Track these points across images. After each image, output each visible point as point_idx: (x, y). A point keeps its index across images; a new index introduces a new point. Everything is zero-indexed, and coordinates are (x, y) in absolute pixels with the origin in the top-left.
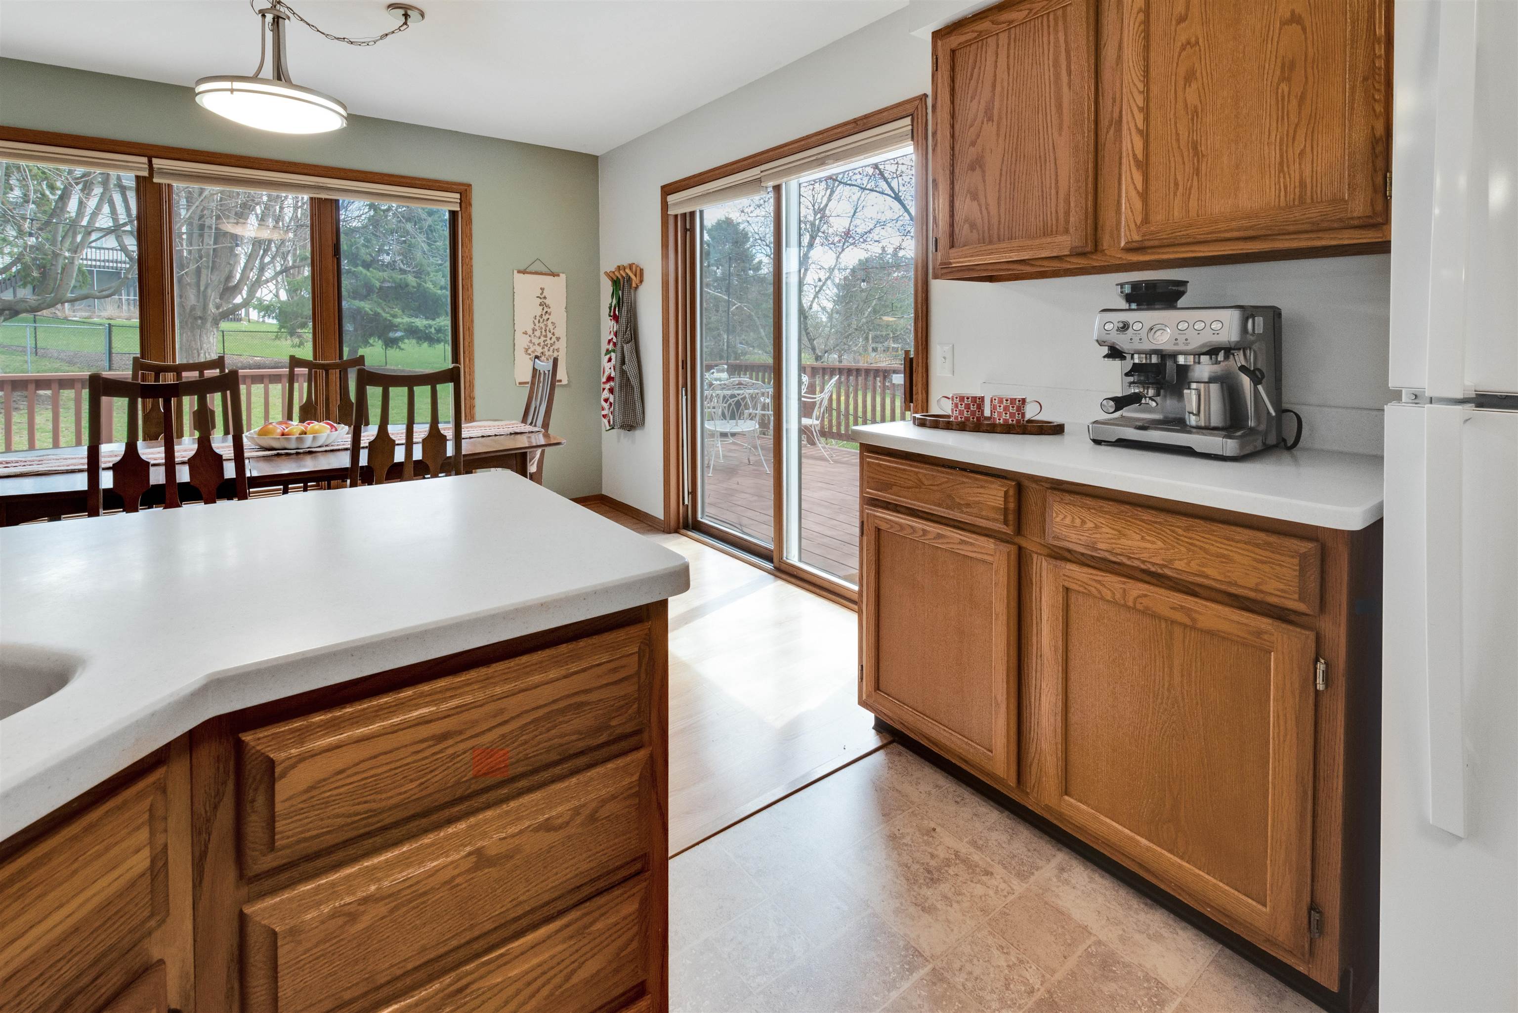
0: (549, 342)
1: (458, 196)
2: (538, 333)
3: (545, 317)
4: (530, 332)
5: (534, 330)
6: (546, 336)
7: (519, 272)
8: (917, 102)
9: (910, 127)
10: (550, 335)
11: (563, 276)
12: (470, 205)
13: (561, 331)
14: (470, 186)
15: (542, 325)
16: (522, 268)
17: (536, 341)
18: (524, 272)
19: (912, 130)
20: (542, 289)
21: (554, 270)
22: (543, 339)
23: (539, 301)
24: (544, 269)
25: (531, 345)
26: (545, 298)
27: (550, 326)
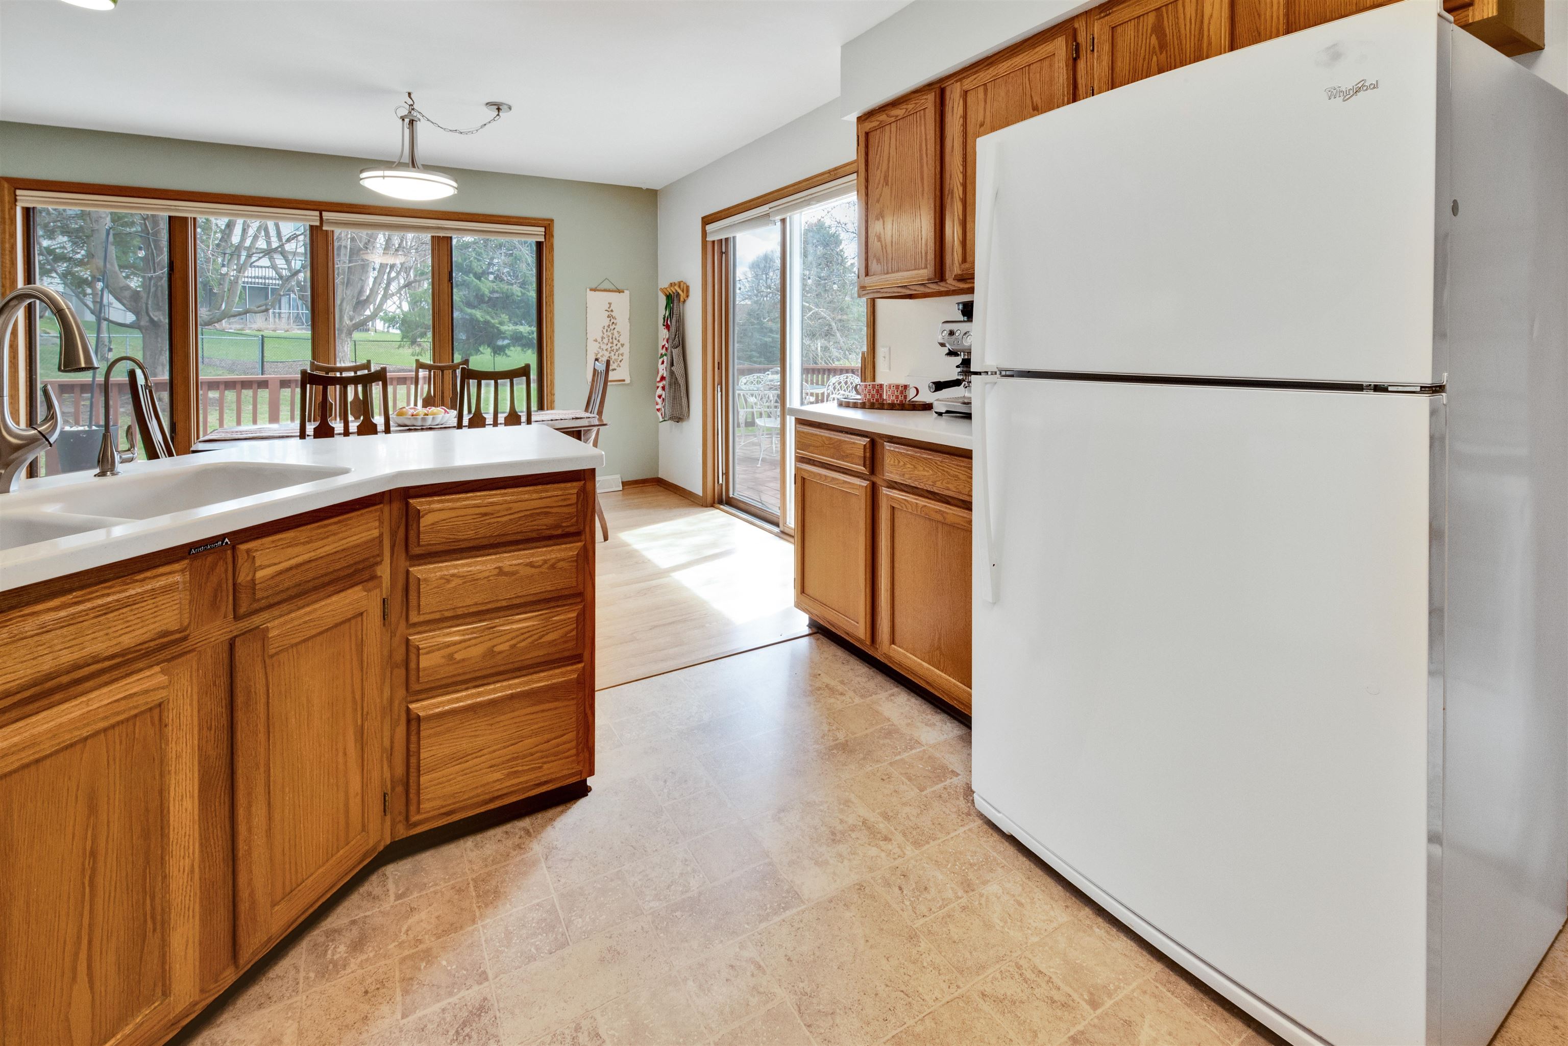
0: (615, 348)
1: (543, 229)
2: (606, 341)
3: (612, 327)
4: (599, 340)
5: (603, 338)
6: (612, 343)
7: (591, 290)
10: (615, 342)
11: (627, 292)
12: (553, 236)
13: (625, 338)
14: (552, 221)
15: (609, 334)
16: (594, 287)
17: (605, 347)
18: (595, 290)
20: (610, 304)
21: (620, 287)
22: (610, 345)
23: (607, 313)
24: (612, 287)
25: (600, 351)
26: (612, 311)
27: (616, 335)
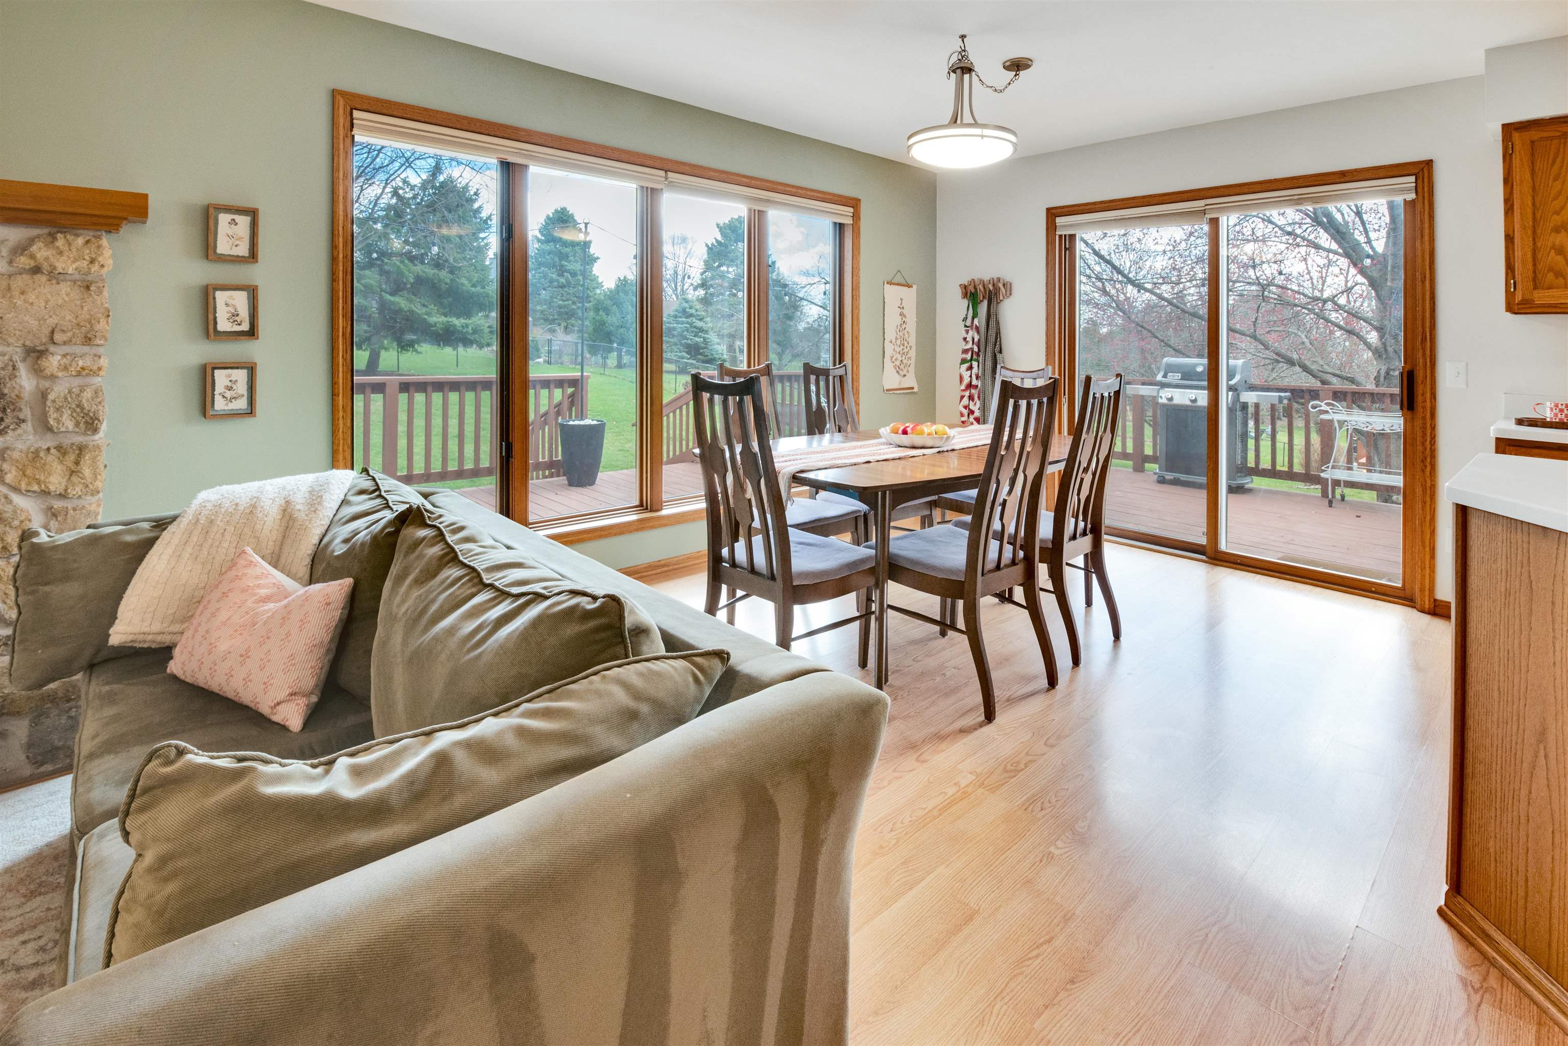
0: (905, 350)
1: (851, 210)
2: (899, 341)
3: (903, 327)
4: (894, 341)
5: (897, 339)
6: (903, 344)
7: (887, 283)
8: (1422, 166)
9: (1414, 184)
10: (906, 344)
11: (915, 287)
12: (860, 219)
13: (913, 340)
14: (859, 200)
15: (901, 334)
16: (889, 279)
17: (898, 349)
18: (890, 283)
19: (1416, 187)
20: (901, 299)
21: (909, 282)
22: (902, 347)
23: (901, 310)
24: (903, 282)
26: (903, 308)
27: (906, 335)
